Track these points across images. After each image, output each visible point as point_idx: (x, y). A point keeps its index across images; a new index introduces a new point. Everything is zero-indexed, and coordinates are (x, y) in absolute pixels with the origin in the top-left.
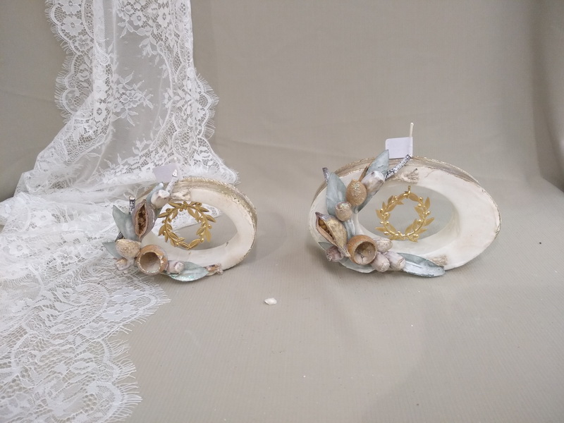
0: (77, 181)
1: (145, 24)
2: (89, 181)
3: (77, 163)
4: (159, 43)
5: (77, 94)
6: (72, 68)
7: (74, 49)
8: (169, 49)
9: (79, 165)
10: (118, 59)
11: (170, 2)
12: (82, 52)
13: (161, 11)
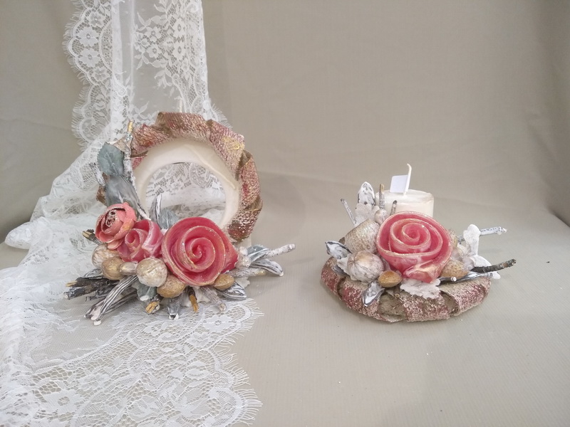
0: (93, 207)
1: (161, 57)
3: (92, 190)
4: (174, 75)
5: (94, 123)
6: (89, 98)
7: (90, 80)
8: (184, 81)
10: (134, 90)
11: (185, 37)
12: (99, 83)
13: (176, 45)
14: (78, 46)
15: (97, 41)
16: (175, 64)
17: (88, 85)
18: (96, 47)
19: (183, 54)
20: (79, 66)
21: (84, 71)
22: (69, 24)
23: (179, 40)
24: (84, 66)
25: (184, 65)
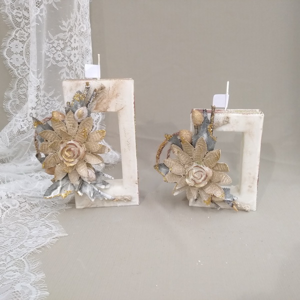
0: (15, 158)
1: (63, 60)
2: (22, 159)
3: (15, 147)
4: (71, 72)
5: (18, 103)
6: (16, 86)
7: (17, 74)
8: (77, 76)
9: (16, 148)
10: (44, 81)
11: (78, 47)
12: (22, 76)
13: (73, 52)
14: (10, 53)
15: (22, 49)
16: (71, 64)
17: (16, 77)
18: (21, 52)
19: (77, 58)
20: (10, 65)
21: (13, 68)
23: (74, 49)
24: (13, 65)
25: (77, 65)
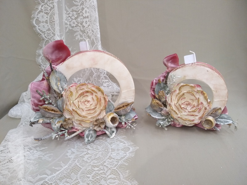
1: (77, 26)
4: (84, 34)
6: (44, 46)
7: (44, 37)
8: (89, 37)
11: (89, 16)
13: (85, 20)
14: (38, 22)
15: (47, 19)
16: (84, 29)
17: (43, 40)
18: (46, 22)
19: (88, 24)
20: (39, 31)
21: (41, 33)
22: (34, 11)
23: (86, 17)
24: (41, 31)
25: (88, 29)
